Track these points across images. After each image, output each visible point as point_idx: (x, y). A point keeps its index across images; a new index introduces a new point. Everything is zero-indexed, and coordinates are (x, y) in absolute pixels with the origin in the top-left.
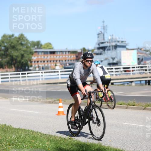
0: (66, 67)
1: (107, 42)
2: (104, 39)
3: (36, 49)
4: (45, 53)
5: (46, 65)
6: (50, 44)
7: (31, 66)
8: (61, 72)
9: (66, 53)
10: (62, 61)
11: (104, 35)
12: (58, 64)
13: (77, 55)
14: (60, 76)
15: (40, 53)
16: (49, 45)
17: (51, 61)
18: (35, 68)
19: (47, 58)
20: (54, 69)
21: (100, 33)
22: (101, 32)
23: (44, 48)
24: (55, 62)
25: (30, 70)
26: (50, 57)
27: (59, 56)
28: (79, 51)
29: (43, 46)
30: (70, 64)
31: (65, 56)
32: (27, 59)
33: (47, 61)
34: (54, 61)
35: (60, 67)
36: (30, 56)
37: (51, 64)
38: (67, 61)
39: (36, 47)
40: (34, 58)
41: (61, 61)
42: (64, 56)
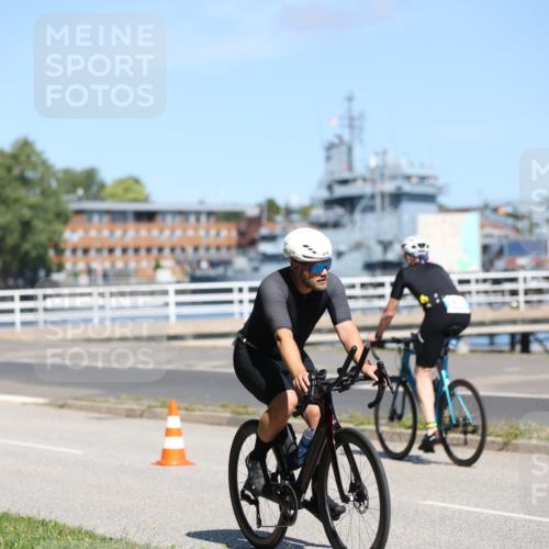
0: (198, 273)
1: (364, 180)
2: (350, 167)
3: (80, 199)
4: (117, 216)
5: (120, 265)
6: (137, 181)
7: (60, 268)
8: (179, 292)
9: (198, 220)
10: (183, 250)
11: (350, 150)
12: (167, 262)
13: (243, 226)
14: (173, 311)
15: (96, 218)
16: (131, 185)
17: (137, 250)
18: (76, 275)
19: (123, 237)
20: (152, 281)
21: (336, 141)
22: (340, 138)
23: (113, 196)
24: (155, 252)
25: (55, 285)
26: (133, 233)
27: (173, 231)
28: (253, 212)
29: (108, 191)
30: (213, 264)
31: (196, 229)
32: (43, 238)
33: (125, 251)
34: (149, 250)
35: (174, 272)
36: (57, 226)
37: (138, 261)
38: (202, 252)
39: (80, 192)
40: (72, 236)
41: (178, 252)
42: (190, 233)
